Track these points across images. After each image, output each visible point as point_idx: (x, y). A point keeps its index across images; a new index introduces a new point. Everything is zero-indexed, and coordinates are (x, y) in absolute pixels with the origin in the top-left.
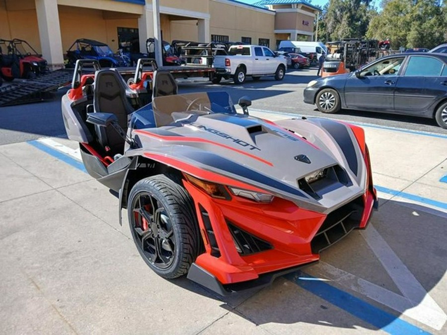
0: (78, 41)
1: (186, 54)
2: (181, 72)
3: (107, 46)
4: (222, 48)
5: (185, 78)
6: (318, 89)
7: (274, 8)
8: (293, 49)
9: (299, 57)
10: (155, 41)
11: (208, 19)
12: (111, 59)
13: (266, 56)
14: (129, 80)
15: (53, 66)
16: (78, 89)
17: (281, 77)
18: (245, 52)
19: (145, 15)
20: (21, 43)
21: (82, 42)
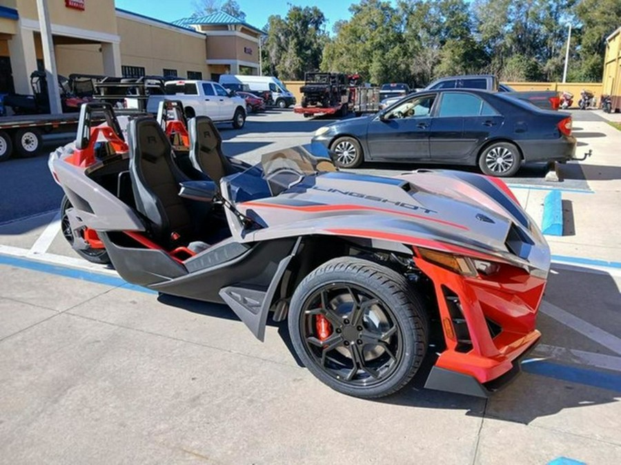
1: (102, 95)
4: (157, 84)
6: (331, 138)
7: (203, 30)
8: (239, 87)
9: (250, 96)
11: (118, 43)
13: (219, 95)
16: (88, 149)
17: (241, 124)
18: (190, 90)
19: (20, 35)
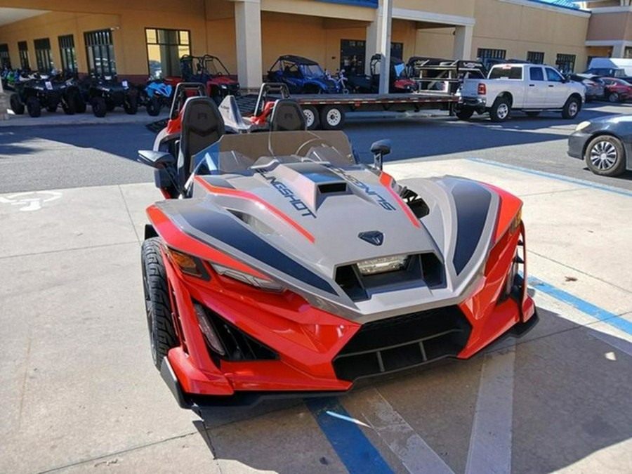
0: (281, 58)
1: (421, 77)
2: (405, 101)
3: (317, 64)
4: (476, 67)
5: (416, 111)
6: (590, 135)
7: (588, 7)
10: (382, 58)
12: (321, 83)
13: (549, 80)
14: (330, 112)
15: (249, 91)
16: (176, 121)
17: (573, 114)
18: (515, 74)
19: (377, 22)
20: (212, 60)
21: (286, 59)
